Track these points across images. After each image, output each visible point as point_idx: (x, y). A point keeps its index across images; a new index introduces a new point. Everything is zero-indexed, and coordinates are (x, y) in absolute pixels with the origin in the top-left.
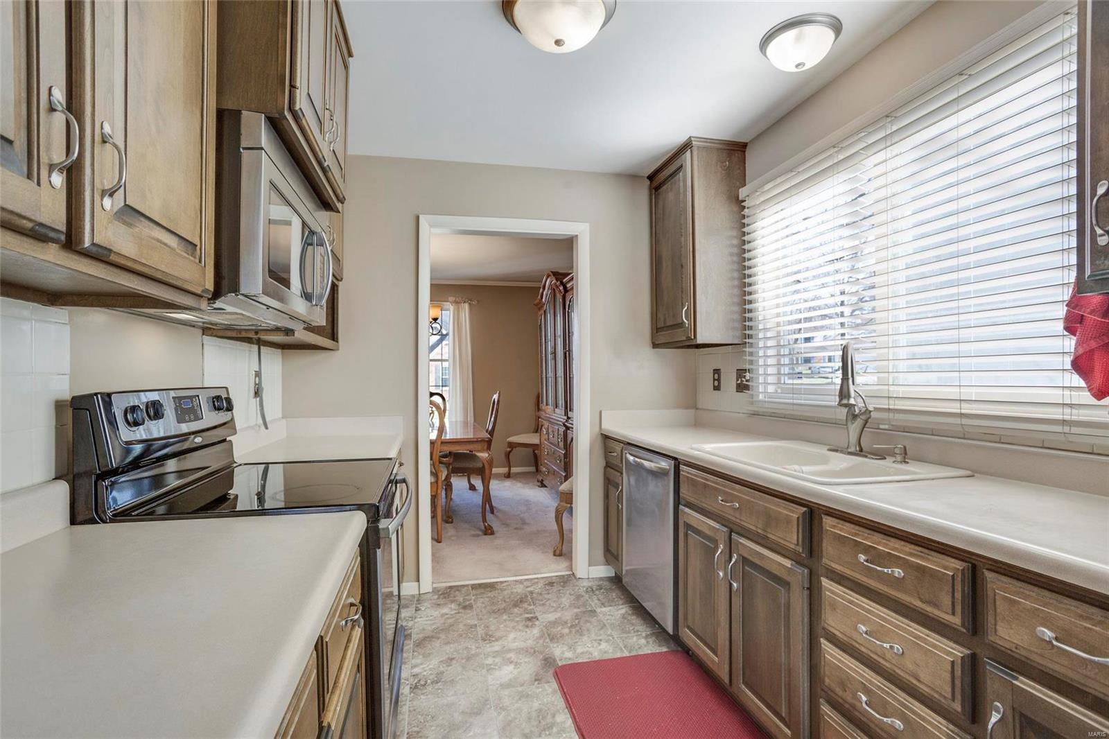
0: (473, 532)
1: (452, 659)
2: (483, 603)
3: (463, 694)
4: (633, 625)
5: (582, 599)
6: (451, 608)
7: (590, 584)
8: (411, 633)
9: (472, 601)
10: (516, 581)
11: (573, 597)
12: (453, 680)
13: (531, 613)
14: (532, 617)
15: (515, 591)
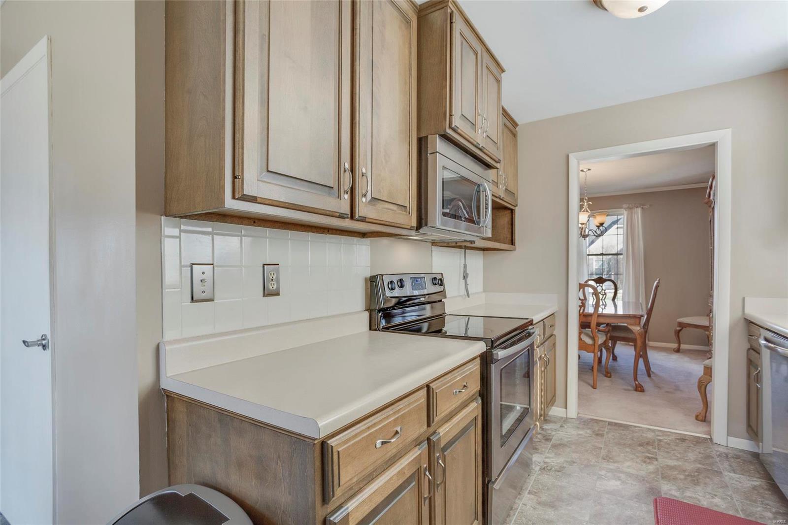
0: (626, 387)
1: (574, 462)
2: (613, 436)
3: (574, 484)
4: (763, 497)
5: (711, 460)
6: (586, 433)
7: (726, 451)
8: (552, 438)
9: (605, 432)
10: (649, 429)
11: (701, 455)
12: (570, 474)
13: (652, 454)
14: (652, 457)
15: (645, 435)
